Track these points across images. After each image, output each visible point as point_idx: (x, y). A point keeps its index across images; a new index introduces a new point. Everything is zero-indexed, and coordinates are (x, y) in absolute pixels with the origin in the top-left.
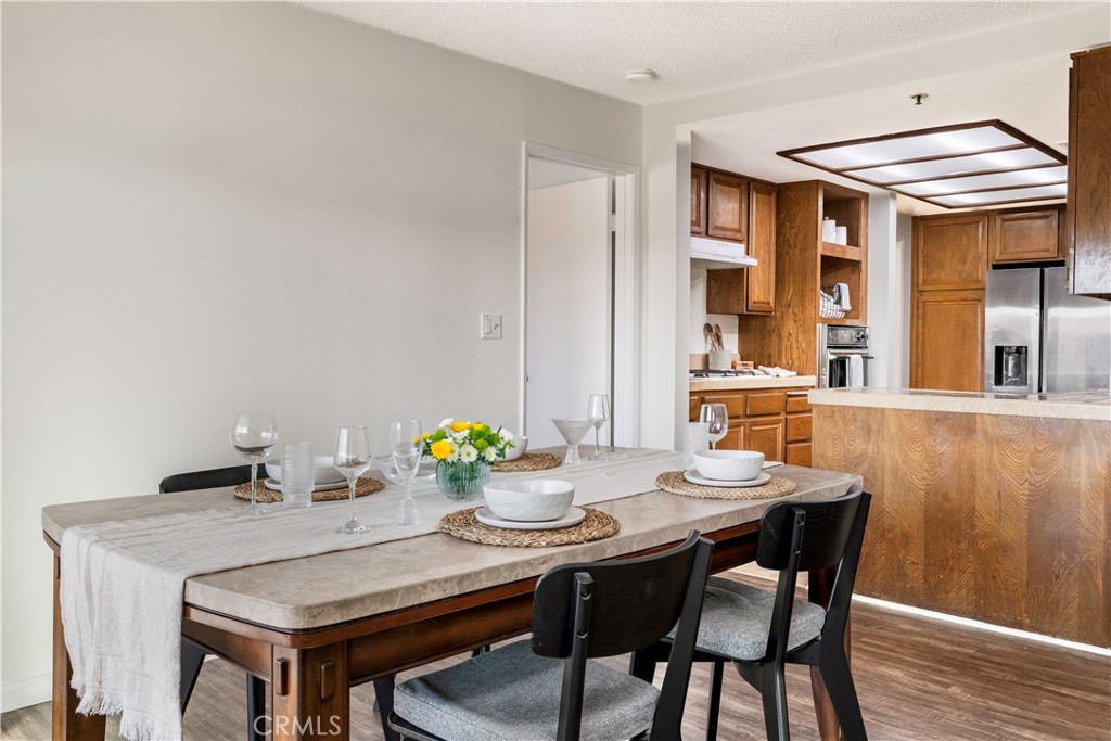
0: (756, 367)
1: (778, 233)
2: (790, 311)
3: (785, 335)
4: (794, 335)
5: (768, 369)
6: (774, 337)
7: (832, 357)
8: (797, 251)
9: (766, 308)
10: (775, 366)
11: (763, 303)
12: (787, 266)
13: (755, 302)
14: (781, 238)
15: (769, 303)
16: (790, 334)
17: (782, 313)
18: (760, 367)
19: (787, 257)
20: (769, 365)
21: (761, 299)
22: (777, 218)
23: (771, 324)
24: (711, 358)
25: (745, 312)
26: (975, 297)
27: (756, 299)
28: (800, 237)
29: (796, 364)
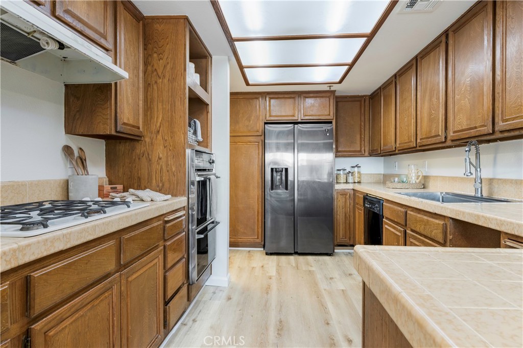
0: (125, 190)
1: (146, 63)
2: (159, 137)
3: (154, 159)
4: (164, 160)
5: (140, 193)
6: (144, 160)
7: (198, 179)
8: (166, 81)
9: (135, 131)
10: (145, 188)
11: (133, 126)
12: (156, 95)
13: (124, 124)
14: (149, 68)
15: (139, 128)
16: (160, 159)
17: (152, 139)
18: (131, 190)
19: (155, 87)
20: (139, 188)
21: (131, 122)
22: (145, 49)
23: (140, 148)
24: (71, 184)
25: (113, 133)
26: (256, 140)
27: (126, 121)
28: (169, 67)
29: (167, 185)
